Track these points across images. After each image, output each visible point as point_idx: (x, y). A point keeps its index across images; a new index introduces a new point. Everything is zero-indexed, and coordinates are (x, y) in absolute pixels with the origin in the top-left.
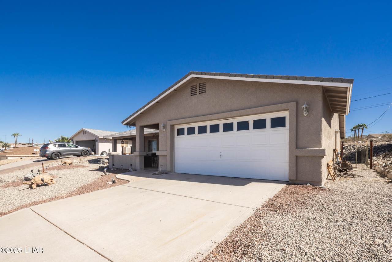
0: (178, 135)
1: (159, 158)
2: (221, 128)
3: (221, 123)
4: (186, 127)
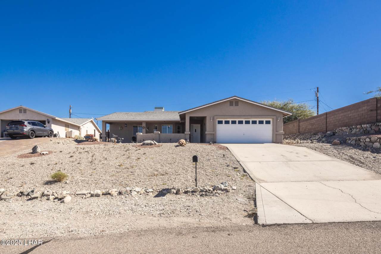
0: (218, 124)
1: (207, 135)
2: (244, 122)
3: (244, 120)
4: (224, 120)
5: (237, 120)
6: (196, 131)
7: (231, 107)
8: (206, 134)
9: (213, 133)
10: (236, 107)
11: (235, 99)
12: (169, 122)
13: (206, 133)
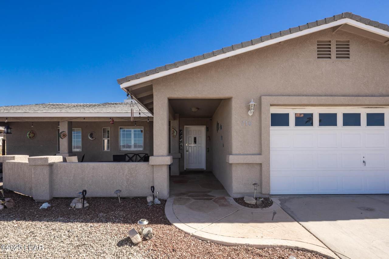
1: (234, 168)
2: (364, 120)
3: (363, 112)
4: (292, 113)
5: (340, 112)
6: (195, 142)
7: (324, 62)
8: (231, 164)
9: (257, 159)
10: (342, 64)
11: (346, 25)
12: (123, 120)
13: (232, 159)
